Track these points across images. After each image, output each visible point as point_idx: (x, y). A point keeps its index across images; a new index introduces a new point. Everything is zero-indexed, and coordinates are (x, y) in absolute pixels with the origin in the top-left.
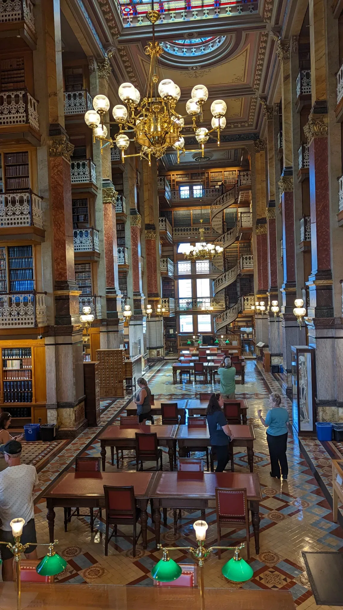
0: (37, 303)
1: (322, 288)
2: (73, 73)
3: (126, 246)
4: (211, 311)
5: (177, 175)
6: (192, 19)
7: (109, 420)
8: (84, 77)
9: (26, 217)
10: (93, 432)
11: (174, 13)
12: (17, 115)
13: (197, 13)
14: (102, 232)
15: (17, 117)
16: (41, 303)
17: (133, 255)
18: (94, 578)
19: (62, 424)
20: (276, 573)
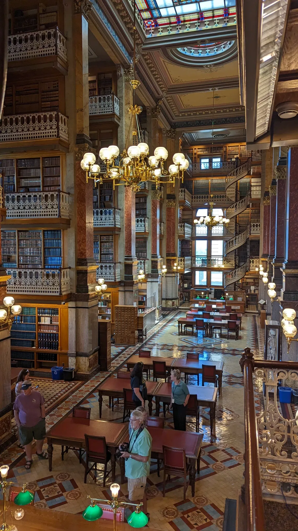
0: (62, 277)
1: (291, 275)
2: (104, 77)
3: (147, 216)
4: (223, 268)
5: (198, 149)
6: (204, 28)
7: (118, 366)
8: (113, 82)
9: (55, 210)
10: (103, 376)
11: (189, 24)
12: (50, 131)
13: (208, 22)
14: (123, 210)
15: (51, 132)
16: (65, 276)
17: (153, 223)
18: (72, 500)
19: (79, 368)
20: (202, 514)
